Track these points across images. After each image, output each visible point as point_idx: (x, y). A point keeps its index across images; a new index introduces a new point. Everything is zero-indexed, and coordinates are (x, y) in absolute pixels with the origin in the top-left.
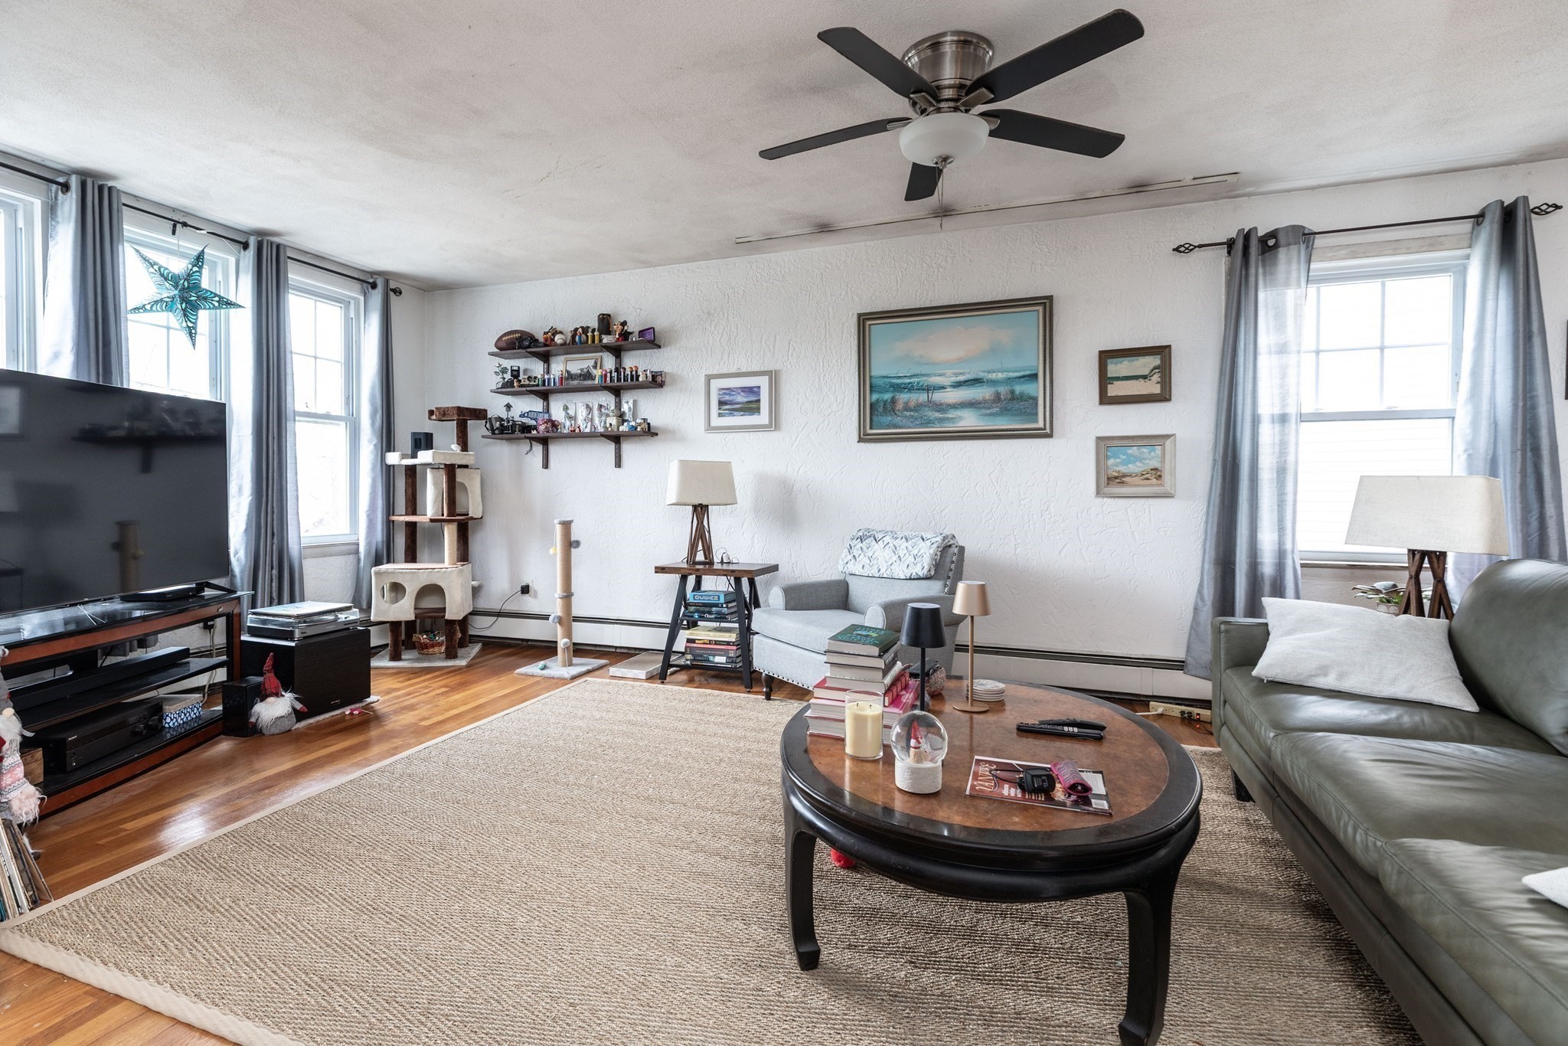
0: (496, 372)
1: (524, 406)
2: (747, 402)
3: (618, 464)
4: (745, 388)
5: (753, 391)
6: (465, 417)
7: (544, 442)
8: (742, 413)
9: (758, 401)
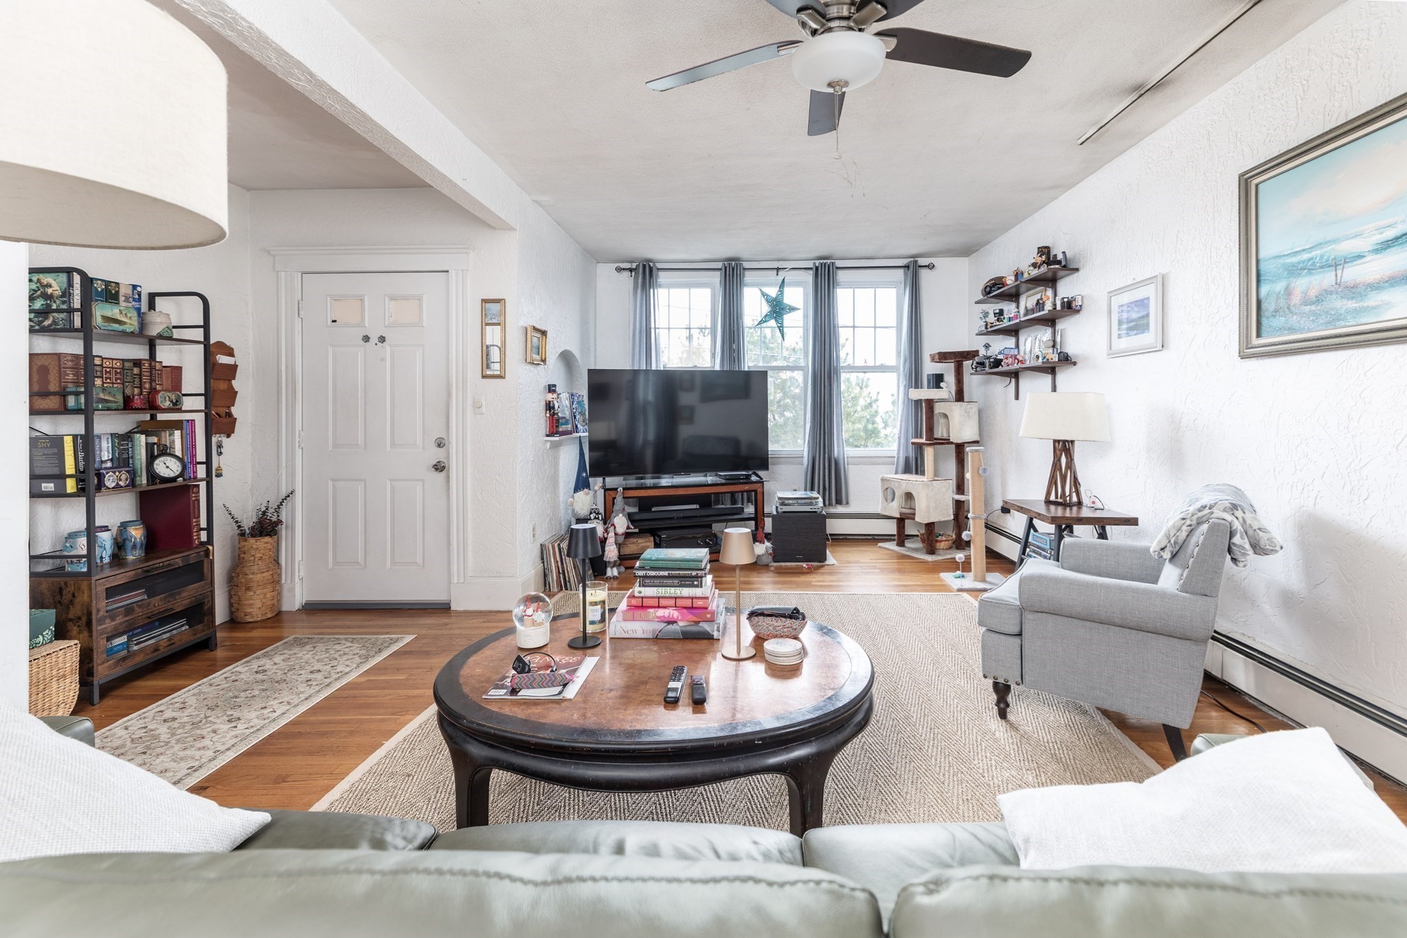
0: (981, 318)
1: (1000, 345)
2: (1140, 318)
3: (1054, 389)
4: (1137, 301)
5: (1143, 303)
6: (959, 358)
7: (1015, 375)
8: (1135, 332)
9: (1148, 315)
